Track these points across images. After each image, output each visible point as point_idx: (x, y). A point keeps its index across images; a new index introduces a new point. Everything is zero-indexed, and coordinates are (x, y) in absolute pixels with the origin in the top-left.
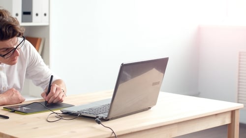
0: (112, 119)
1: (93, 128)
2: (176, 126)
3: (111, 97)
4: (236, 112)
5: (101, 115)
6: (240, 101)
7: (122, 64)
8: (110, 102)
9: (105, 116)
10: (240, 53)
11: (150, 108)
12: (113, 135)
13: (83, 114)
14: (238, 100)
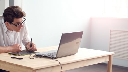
0: (58, 58)
1: (49, 61)
2: (85, 61)
3: (57, 49)
4: (111, 56)
5: (53, 56)
6: (110, 51)
7: (63, 34)
8: (57, 51)
9: (55, 56)
10: (111, 30)
11: (75, 54)
12: (60, 64)
13: (45, 56)
14: (110, 50)
